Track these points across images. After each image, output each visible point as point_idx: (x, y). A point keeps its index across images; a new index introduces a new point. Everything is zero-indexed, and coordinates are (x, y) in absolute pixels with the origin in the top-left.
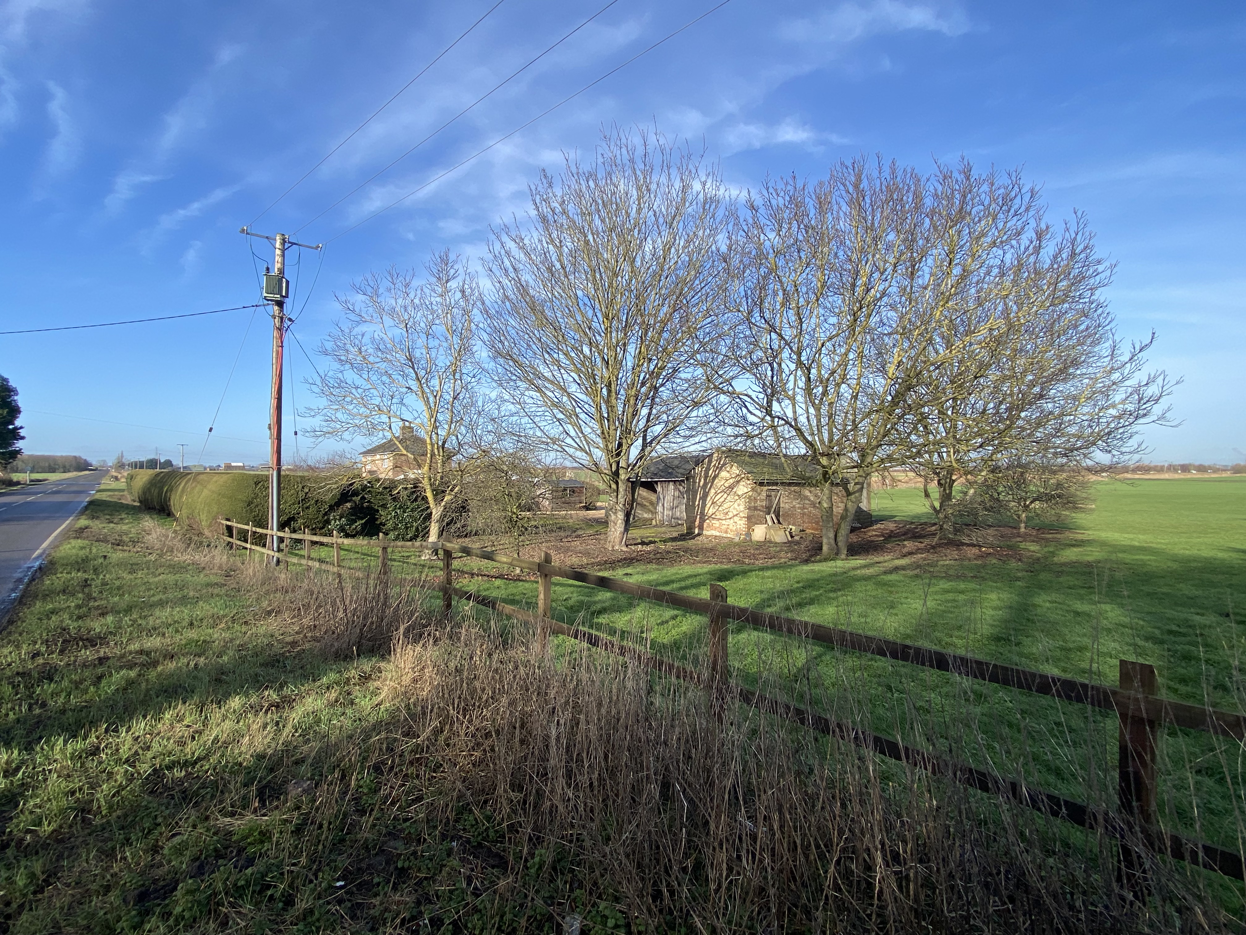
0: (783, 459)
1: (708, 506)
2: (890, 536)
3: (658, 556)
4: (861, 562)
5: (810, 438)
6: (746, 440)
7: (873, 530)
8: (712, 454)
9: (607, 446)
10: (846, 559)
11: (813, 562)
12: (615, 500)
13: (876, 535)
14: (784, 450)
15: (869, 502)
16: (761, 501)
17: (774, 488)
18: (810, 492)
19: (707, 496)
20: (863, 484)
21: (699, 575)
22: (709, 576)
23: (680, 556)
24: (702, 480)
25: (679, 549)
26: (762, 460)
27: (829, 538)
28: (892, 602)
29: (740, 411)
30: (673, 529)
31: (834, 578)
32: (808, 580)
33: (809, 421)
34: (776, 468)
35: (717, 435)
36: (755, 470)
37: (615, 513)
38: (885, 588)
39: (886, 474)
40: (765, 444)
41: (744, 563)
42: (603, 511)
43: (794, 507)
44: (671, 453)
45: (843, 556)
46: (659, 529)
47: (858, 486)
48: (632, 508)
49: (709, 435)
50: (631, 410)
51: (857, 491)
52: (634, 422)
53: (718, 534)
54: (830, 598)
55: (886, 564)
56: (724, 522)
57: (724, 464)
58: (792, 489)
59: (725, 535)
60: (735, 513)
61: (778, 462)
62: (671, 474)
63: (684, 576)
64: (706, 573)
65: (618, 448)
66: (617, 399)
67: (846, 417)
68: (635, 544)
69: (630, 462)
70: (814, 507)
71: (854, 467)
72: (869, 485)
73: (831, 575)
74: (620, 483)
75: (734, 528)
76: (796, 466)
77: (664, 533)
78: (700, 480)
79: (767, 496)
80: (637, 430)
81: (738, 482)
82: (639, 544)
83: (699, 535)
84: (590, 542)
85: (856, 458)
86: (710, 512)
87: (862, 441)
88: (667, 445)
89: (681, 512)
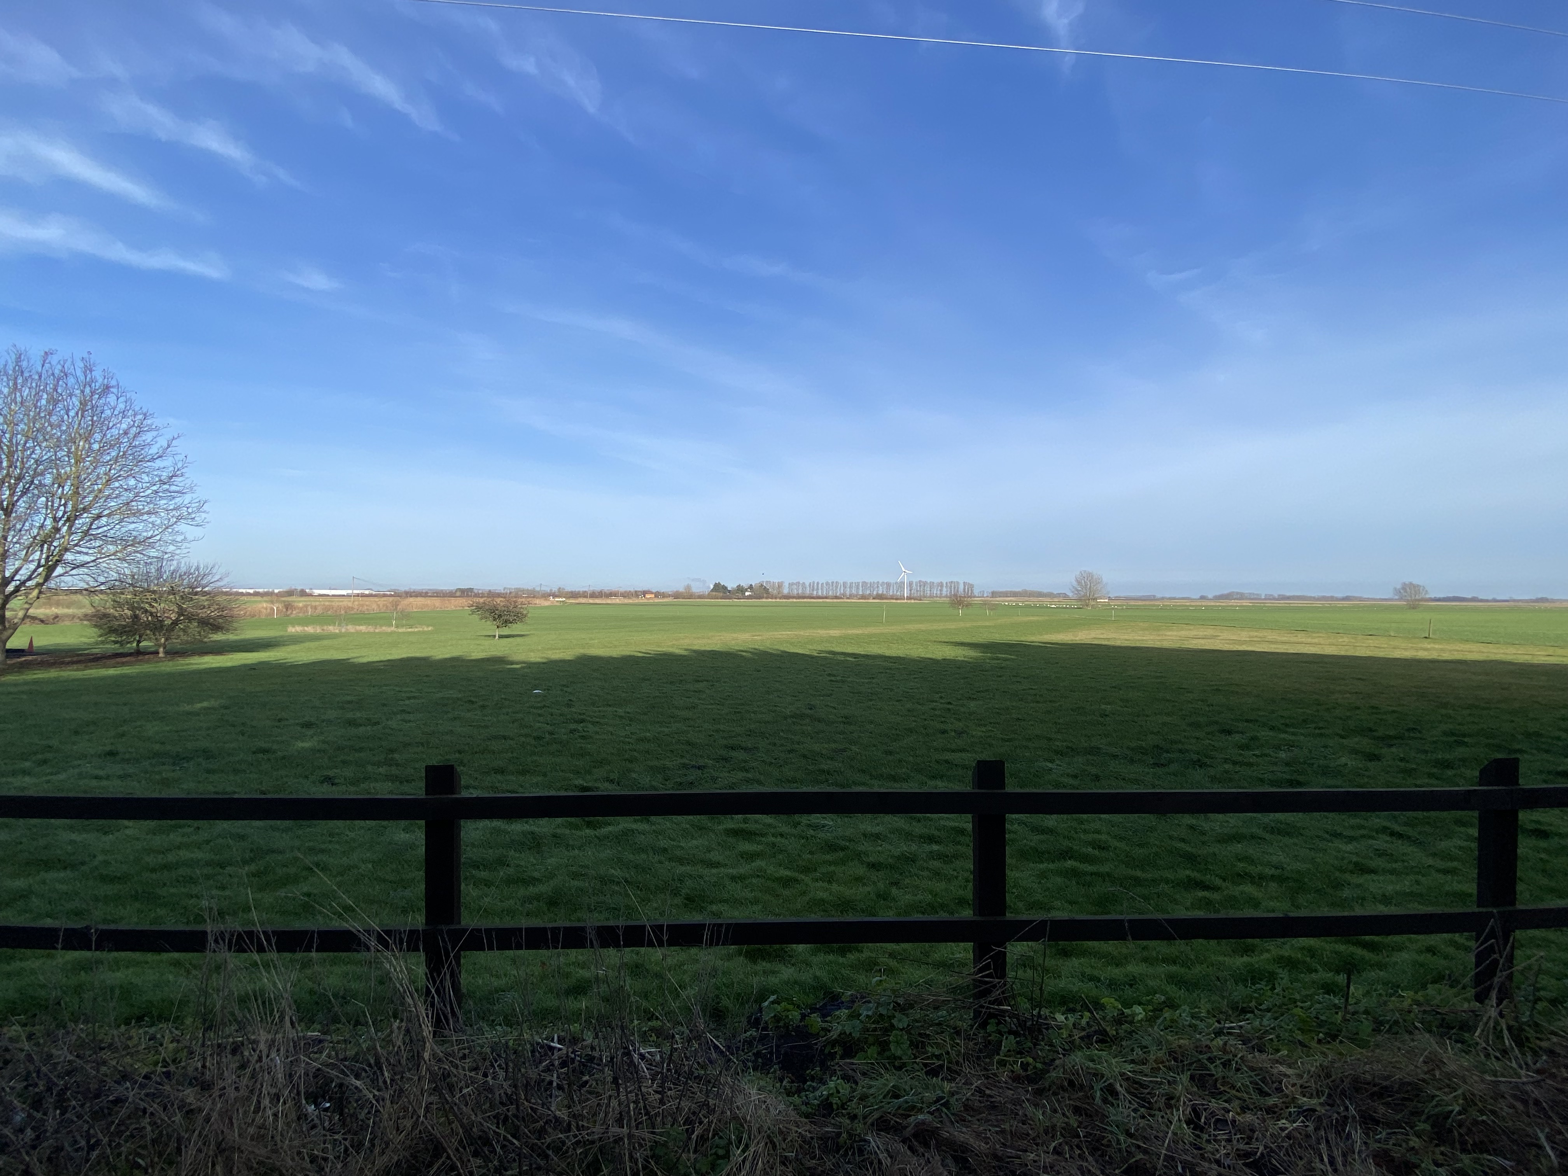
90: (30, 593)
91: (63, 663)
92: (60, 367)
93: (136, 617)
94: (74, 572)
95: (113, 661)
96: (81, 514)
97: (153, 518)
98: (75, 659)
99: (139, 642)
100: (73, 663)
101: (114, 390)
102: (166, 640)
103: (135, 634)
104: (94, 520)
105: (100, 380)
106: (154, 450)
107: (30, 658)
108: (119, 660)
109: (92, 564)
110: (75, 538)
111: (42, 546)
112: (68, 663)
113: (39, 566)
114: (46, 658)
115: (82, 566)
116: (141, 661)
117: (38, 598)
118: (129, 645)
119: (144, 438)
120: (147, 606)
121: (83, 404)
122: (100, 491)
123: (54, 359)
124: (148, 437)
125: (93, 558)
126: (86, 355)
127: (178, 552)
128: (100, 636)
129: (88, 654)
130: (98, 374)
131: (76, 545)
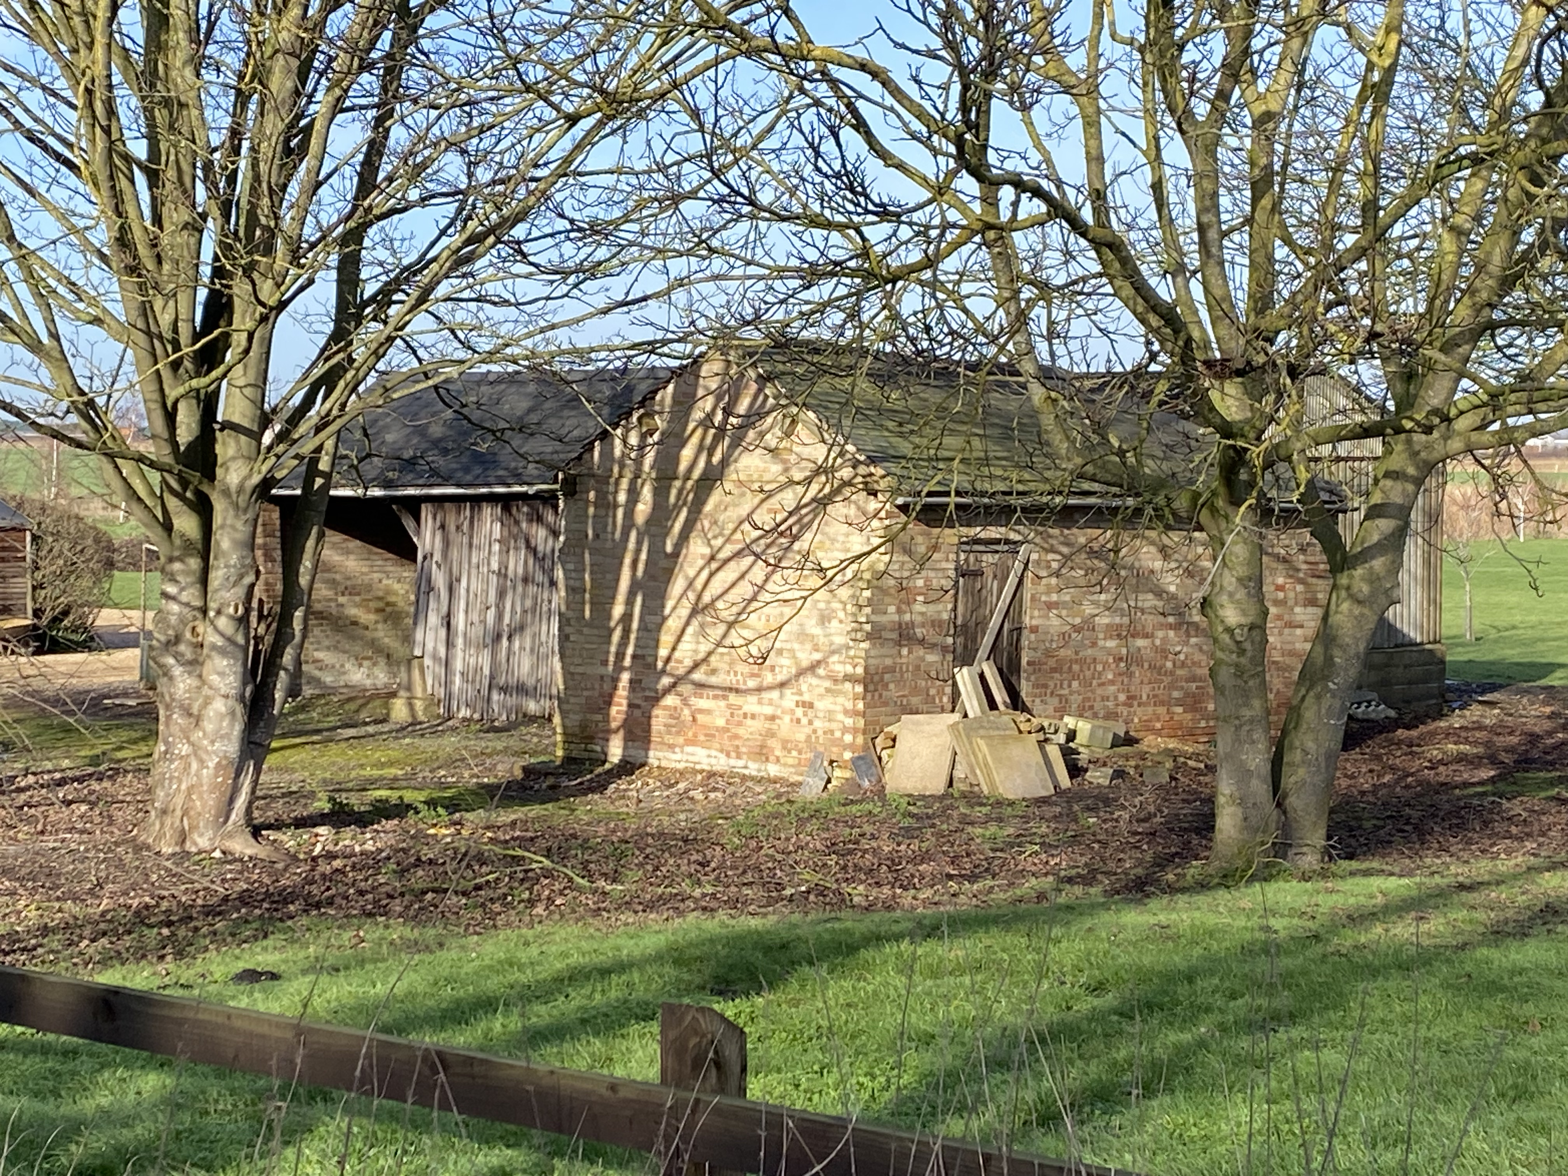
0: (1037, 392)
1: (673, 624)
2: (1525, 762)
3: (420, 878)
4: (1392, 883)
5: (1164, 290)
6: (859, 294)
7: (1448, 734)
8: (697, 361)
9: (146, 310)
10: (1324, 875)
11: (1172, 890)
12: (191, 595)
13: (1461, 758)
14: (1042, 347)
15: (1434, 603)
16: (933, 596)
17: (994, 532)
18: (1164, 552)
19: (668, 574)
20: (1403, 513)
21: (622, 967)
22: (669, 971)
23: (529, 879)
24: (647, 493)
25: (526, 843)
26: (934, 396)
27: (1244, 775)
28: (1525, 1068)
29: (828, 146)
30: (498, 743)
31: (1262, 965)
32: (1143, 976)
33: (1161, 203)
34: (1006, 435)
35: (718, 264)
36: (905, 447)
37: (194, 664)
38: (1494, 1004)
39: (1514, 465)
40: (954, 316)
41: (843, 901)
42: (131, 656)
43: (1088, 625)
44: (490, 356)
45: (1310, 860)
46: (428, 745)
47: (1385, 525)
48: (282, 638)
49: (678, 267)
50: (274, 125)
51: (1380, 548)
52: (294, 189)
53: (721, 763)
54: (1239, 1061)
55: (1501, 894)
56: (750, 704)
57: (755, 416)
58: (1081, 536)
59: (753, 769)
60: (806, 657)
61: (1012, 404)
62: (486, 461)
63: (545, 972)
64: (659, 958)
65: (209, 323)
66: (198, 63)
67: (1334, 185)
68: (301, 823)
69: (273, 398)
70: (1184, 626)
71: (1365, 432)
72: (1434, 518)
73: (1248, 951)
74: (219, 506)
75: (800, 736)
76: (1100, 428)
77: (452, 763)
78: (634, 495)
79: (962, 572)
80: (310, 232)
81: (822, 503)
82: (321, 819)
83: (627, 768)
84: (58, 815)
85: (1376, 391)
86: (686, 652)
87: (1407, 306)
88: (462, 315)
89: (539, 658)
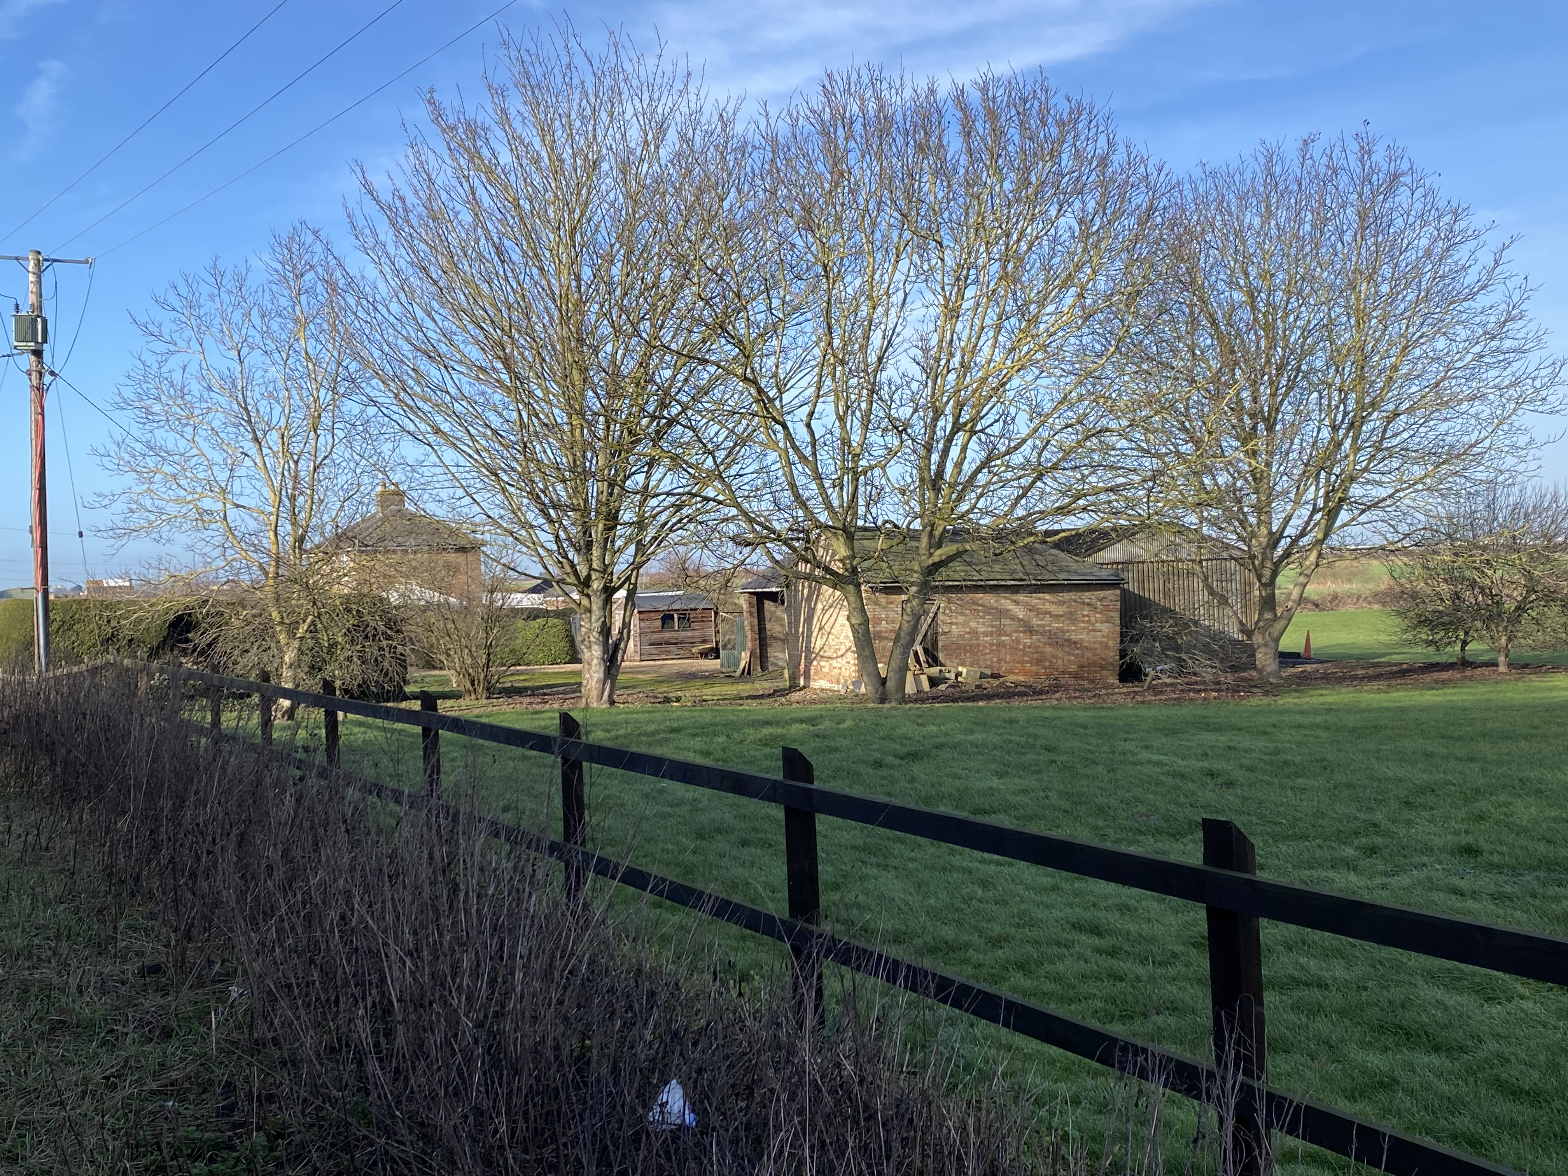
12: (588, 625)
16: (890, 621)
24: (806, 586)
53: (828, 685)
56: (835, 663)
58: (967, 597)
60: (848, 645)
78: (803, 587)
86: (818, 645)
90: (1306, 558)
91: (1355, 678)
92: (1325, 160)
93: (1456, 596)
94: (1364, 518)
95: (1428, 678)
96: (1370, 414)
97: (1477, 407)
98: (1371, 672)
99: (1465, 643)
100: (1370, 678)
101: (1407, 179)
102: (1510, 640)
103: (1457, 629)
104: (1389, 423)
105: (1385, 168)
106: (1471, 278)
107: (1309, 668)
108: (1436, 675)
109: (1388, 502)
110: (1363, 456)
111: (1318, 475)
112: (1362, 678)
113: (1315, 511)
114: (1330, 668)
115: (1375, 505)
116: (1470, 678)
117: (1317, 565)
118: (1449, 649)
119: (1455, 258)
120: (1476, 575)
121: (1362, 216)
122: (1395, 368)
123: (1316, 150)
124: (1462, 254)
125: (1390, 491)
126: (1361, 129)
127: (1521, 467)
128: (1405, 631)
129: (1389, 664)
130: (1379, 156)
131: (1366, 469)
